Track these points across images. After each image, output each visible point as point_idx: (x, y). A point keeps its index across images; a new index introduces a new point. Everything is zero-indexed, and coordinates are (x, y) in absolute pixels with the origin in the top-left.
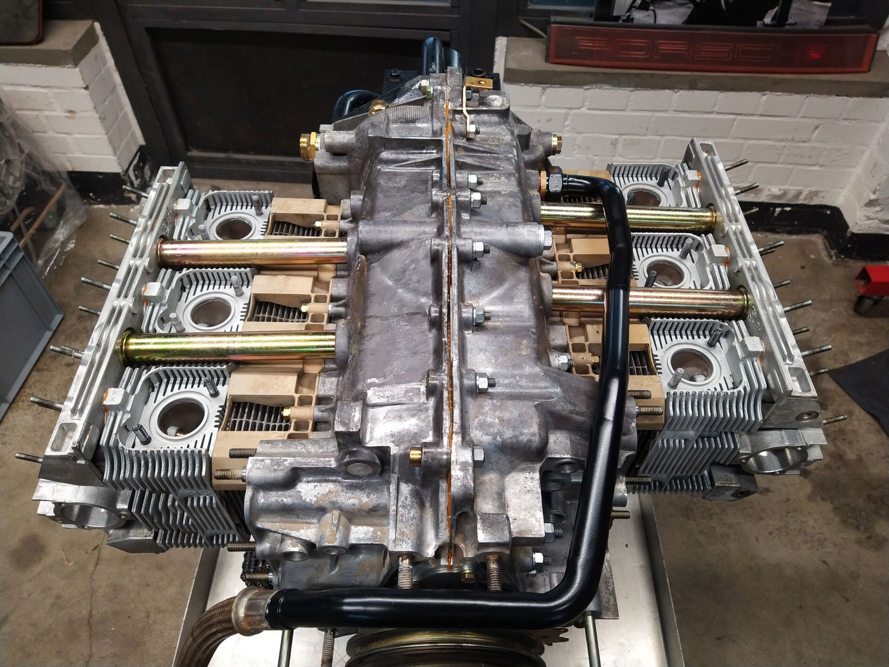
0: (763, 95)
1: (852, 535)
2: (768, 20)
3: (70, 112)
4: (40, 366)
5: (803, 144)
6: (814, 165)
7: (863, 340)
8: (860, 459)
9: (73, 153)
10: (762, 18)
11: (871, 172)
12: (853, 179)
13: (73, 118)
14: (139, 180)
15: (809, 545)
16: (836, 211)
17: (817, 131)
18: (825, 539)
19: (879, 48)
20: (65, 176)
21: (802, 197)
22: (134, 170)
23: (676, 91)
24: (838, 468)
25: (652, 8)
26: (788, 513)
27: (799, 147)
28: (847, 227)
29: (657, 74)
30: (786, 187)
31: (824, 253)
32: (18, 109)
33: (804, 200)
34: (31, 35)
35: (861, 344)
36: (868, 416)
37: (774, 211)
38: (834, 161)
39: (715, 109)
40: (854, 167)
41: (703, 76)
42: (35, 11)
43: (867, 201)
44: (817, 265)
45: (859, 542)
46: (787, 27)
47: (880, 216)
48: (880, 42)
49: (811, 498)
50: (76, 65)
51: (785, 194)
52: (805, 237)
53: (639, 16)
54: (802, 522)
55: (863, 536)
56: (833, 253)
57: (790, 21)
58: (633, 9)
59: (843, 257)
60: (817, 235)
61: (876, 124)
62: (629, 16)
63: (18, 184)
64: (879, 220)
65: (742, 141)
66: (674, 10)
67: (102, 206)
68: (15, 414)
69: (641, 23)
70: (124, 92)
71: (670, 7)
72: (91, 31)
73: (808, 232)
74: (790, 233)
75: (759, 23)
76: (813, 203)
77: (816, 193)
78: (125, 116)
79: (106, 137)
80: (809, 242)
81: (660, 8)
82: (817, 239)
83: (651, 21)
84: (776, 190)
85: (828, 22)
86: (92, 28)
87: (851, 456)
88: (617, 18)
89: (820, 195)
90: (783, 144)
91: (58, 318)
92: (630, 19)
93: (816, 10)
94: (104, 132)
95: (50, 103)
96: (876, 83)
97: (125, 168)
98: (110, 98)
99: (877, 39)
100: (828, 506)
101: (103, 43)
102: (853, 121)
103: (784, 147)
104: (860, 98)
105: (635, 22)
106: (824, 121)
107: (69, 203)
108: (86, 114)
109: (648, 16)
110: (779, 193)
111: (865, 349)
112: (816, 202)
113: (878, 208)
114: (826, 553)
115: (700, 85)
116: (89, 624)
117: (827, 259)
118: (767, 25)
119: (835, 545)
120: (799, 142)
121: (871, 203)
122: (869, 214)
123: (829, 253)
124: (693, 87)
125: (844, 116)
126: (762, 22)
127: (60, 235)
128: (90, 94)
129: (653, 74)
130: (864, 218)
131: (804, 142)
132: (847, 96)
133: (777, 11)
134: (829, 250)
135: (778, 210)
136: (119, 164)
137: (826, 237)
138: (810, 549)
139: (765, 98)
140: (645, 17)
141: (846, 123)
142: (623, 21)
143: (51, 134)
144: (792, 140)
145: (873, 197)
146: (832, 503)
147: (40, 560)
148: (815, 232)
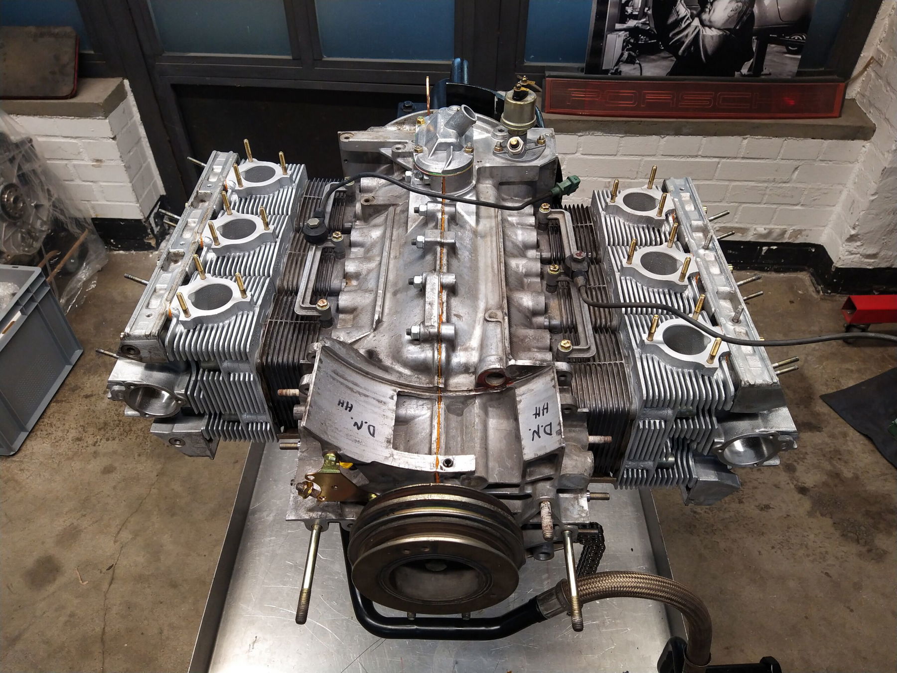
0: (744, 139)
1: (852, 549)
2: (744, 71)
3: (98, 161)
4: (59, 397)
5: (784, 185)
6: (796, 205)
7: (854, 368)
8: (856, 477)
9: (97, 201)
10: (739, 70)
11: (850, 210)
12: (834, 217)
13: (99, 167)
14: (159, 227)
15: (811, 558)
16: (820, 249)
17: (797, 172)
18: (827, 552)
19: (847, 97)
20: (90, 221)
21: (787, 235)
22: (155, 218)
23: (663, 136)
24: (836, 486)
25: (637, 61)
26: (789, 528)
27: (781, 188)
28: (832, 263)
29: (644, 121)
30: (772, 226)
31: (811, 289)
32: (49, 159)
33: (789, 238)
34: (66, 90)
35: (852, 371)
36: (862, 437)
37: (761, 250)
38: (814, 200)
39: (700, 153)
40: (834, 206)
41: (687, 122)
42: (71, 69)
43: (848, 236)
44: (805, 300)
45: (860, 555)
46: (763, 77)
47: (861, 250)
48: (848, 91)
49: (810, 514)
50: (106, 117)
51: (770, 233)
52: (793, 275)
53: (627, 70)
54: (803, 536)
55: (864, 549)
56: (820, 288)
57: (765, 71)
58: (621, 63)
59: (829, 291)
60: (804, 273)
61: (850, 165)
62: (617, 69)
63: (44, 228)
64: (861, 255)
65: (727, 183)
66: (658, 63)
67: (121, 252)
68: (33, 443)
69: (628, 75)
70: (148, 144)
71: (654, 60)
72: (121, 87)
73: (795, 270)
74: (777, 271)
75: (736, 73)
76: (797, 241)
77: (800, 232)
78: (148, 168)
79: (130, 185)
80: (796, 279)
81: (645, 62)
82: (805, 277)
83: (637, 73)
84: (761, 230)
85: (799, 73)
86: (122, 85)
87: (847, 474)
88: (607, 71)
89: (804, 233)
90: (766, 185)
91: (78, 353)
92: (618, 72)
93: (788, 62)
94: (128, 180)
95: (79, 153)
96: (847, 127)
97: (146, 216)
98: (135, 149)
99: (846, 88)
100: (827, 522)
101: (131, 98)
102: (830, 162)
103: (767, 188)
104: (834, 141)
105: (623, 74)
106: (803, 162)
107: (92, 248)
108: (113, 163)
109: (635, 69)
110: (765, 232)
111: (855, 376)
112: (800, 240)
113: (859, 243)
114: (828, 565)
115: (685, 130)
116: (103, 641)
117: (814, 295)
118: (745, 75)
119: (837, 558)
120: (780, 183)
121: (852, 238)
122: (851, 249)
123: (816, 288)
124: (678, 132)
125: (820, 158)
126: (739, 73)
127: (83, 275)
128: (117, 144)
129: (641, 121)
130: (847, 253)
131: (785, 182)
132: (822, 139)
133: (752, 62)
134: (816, 286)
135: (765, 248)
136: (141, 211)
137: (812, 274)
138: (813, 561)
139: (745, 141)
140: (631, 70)
141: (823, 164)
142: (612, 73)
143: (78, 182)
144: (774, 181)
145: (853, 232)
146: (831, 518)
147: (55, 580)
148: (802, 270)
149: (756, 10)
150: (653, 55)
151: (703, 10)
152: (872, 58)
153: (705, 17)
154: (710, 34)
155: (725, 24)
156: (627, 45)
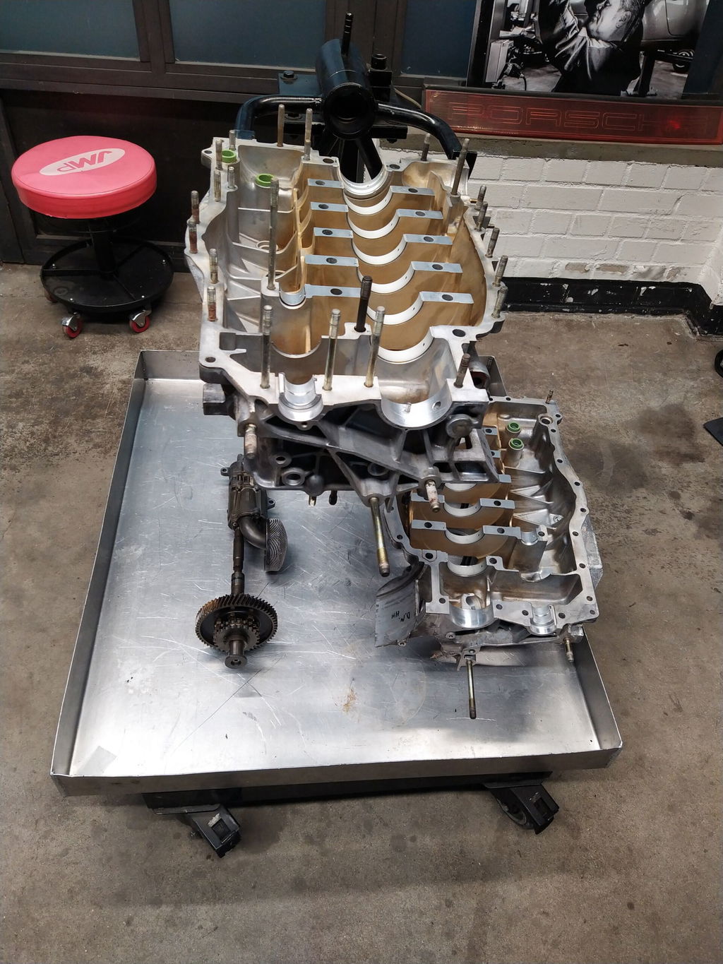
0: (629, 164)
6: (676, 240)
10: (625, 89)
15: (700, 576)
16: (698, 289)
17: (679, 204)
18: (715, 570)
21: (666, 274)
23: (547, 159)
25: (522, 75)
26: (677, 549)
27: (662, 221)
28: (710, 300)
29: (529, 141)
30: (651, 264)
31: (688, 331)
33: (668, 277)
37: (640, 290)
38: (694, 235)
39: (584, 180)
40: (713, 241)
41: (573, 144)
44: (682, 342)
46: (649, 97)
49: (697, 536)
51: (650, 271)
52: (669, 318)
53: (511, 83)
56: (696, 329)
57: (651, 91)
58: (505, 76)
59: (706, 332)
60: (681, 316)
62: (501, 83)
65: (609, 215)
66: (544, 78)
69: (511, 89)
71: (539, 75)
73: (671, 313)
74: (654, 314)
75: (622, 93)
76: (676, 281)
77: (677, 270)
80: (673, 321)
81: (530, 76)
82: (681, 319)
83: (521, 88)
84: (641, 268)
85: (683, 97)
88: (490, 85)
89: (682, 272)
90: (647, 217)
92: (501, 86)
93: (674, 81)
102: (711, 193)
103: (648, 220)
104: (717, 169)
105: (506, 89)
106: (685, 192)
109: (519, 83)
110: (644, 270)
112: (678, 279)
114: (716, 582)
115: (570, 153)
117: (691, 336)
118: (630, 95)
123: (692, 330)
125: (703, 188)
126: (625, 92)
129: (526, 141)
131: (667, 215)
132: (705, 166)
134: (693, 327)
135: (643, 289)
137: (689, 317)
138: (702, 579)
139: (630, 167)
140: (515, 84)
141: (705, 194)
142: (495, 87)
144: (656, 213)
146: (717, 539)
148: (678, 313)
149: (645, 20)
150: (538, 68)
151: (590, 20)
153: (593, 26)
154: (598, 46)
155: (612, 36)
156: (511, 56)
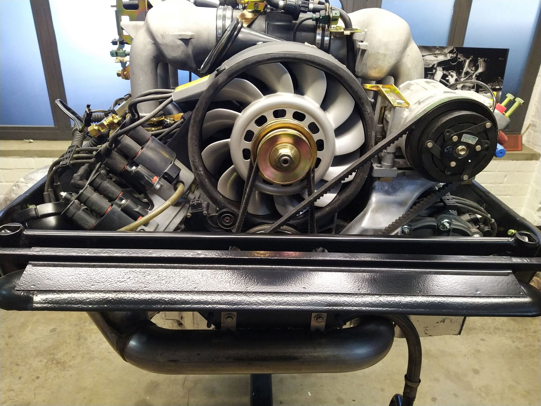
6: (507, 195)
11: (535, 195)
12: (526, 201)
17: (506, 178)
27: (499, 186)
38: (516, 192)
40: (525, 195)
43: (538, 208)
61: (531, 173)
90: (491, 185)
96: (527, 154)
99: (521, 138)
102: (522, 172)
104: (522, 161)
120: (498, 184)
122: (540, 215)
130: (539, 218)
131: (501, 183)
141: (518, 173)
144: (495, 183)
145: (540, 206)
152: (530, 124)
